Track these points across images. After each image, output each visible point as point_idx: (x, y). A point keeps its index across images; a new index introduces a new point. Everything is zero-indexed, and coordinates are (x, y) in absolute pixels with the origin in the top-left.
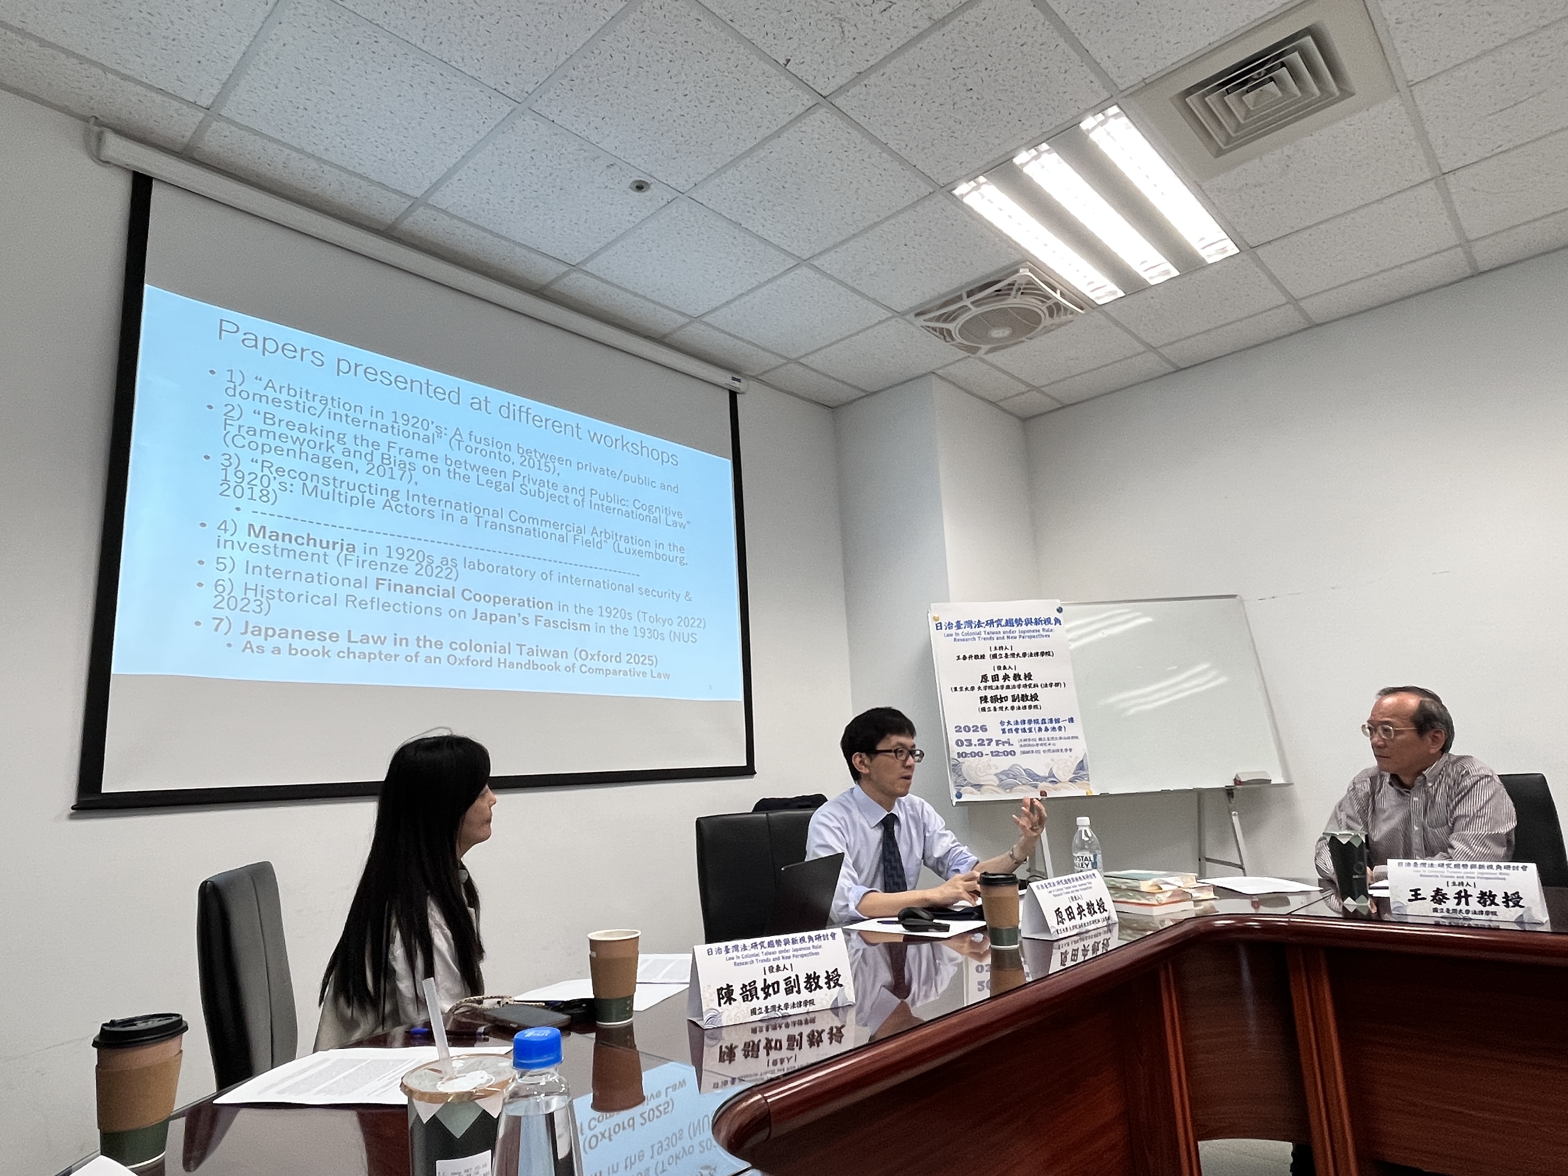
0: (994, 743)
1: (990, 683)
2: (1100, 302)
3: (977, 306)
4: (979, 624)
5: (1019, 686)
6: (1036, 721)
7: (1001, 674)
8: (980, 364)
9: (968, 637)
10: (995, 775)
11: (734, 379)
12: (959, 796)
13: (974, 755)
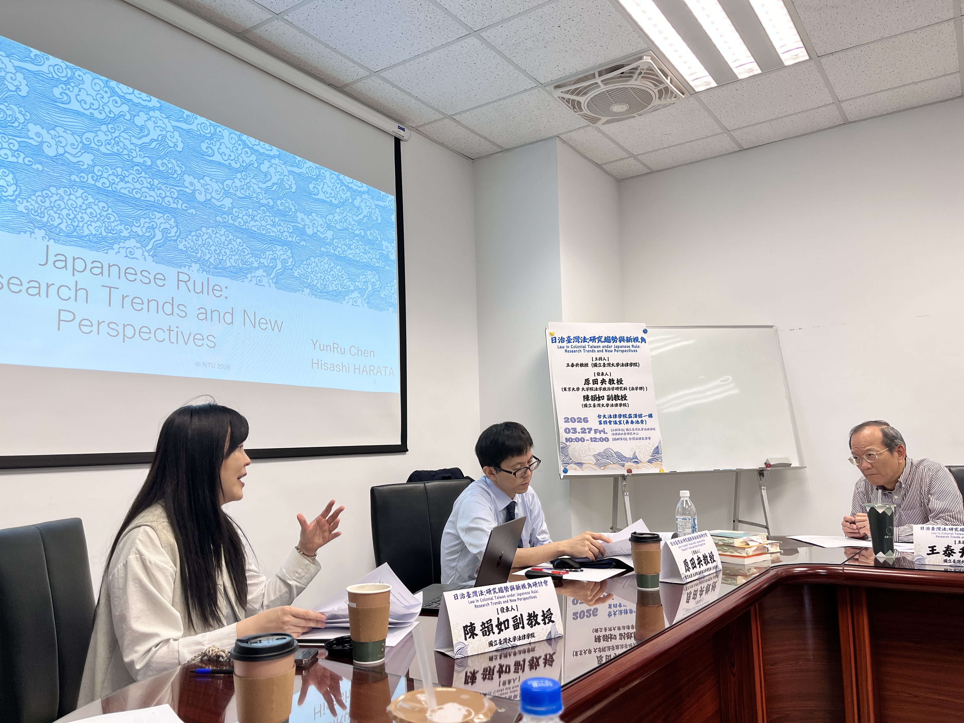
0: (593, 432)
1: (591, 386)
2: (697, 90)
3: (605, 84)
4: (585, 340)
5: (613, 389)
6: (625, 416)
7: (600, 378)
8: (596, 132)
9: (575, 349)
10: (594, 456)
11: (399, 128)
12: (565, 471)
13: (577, 440)
